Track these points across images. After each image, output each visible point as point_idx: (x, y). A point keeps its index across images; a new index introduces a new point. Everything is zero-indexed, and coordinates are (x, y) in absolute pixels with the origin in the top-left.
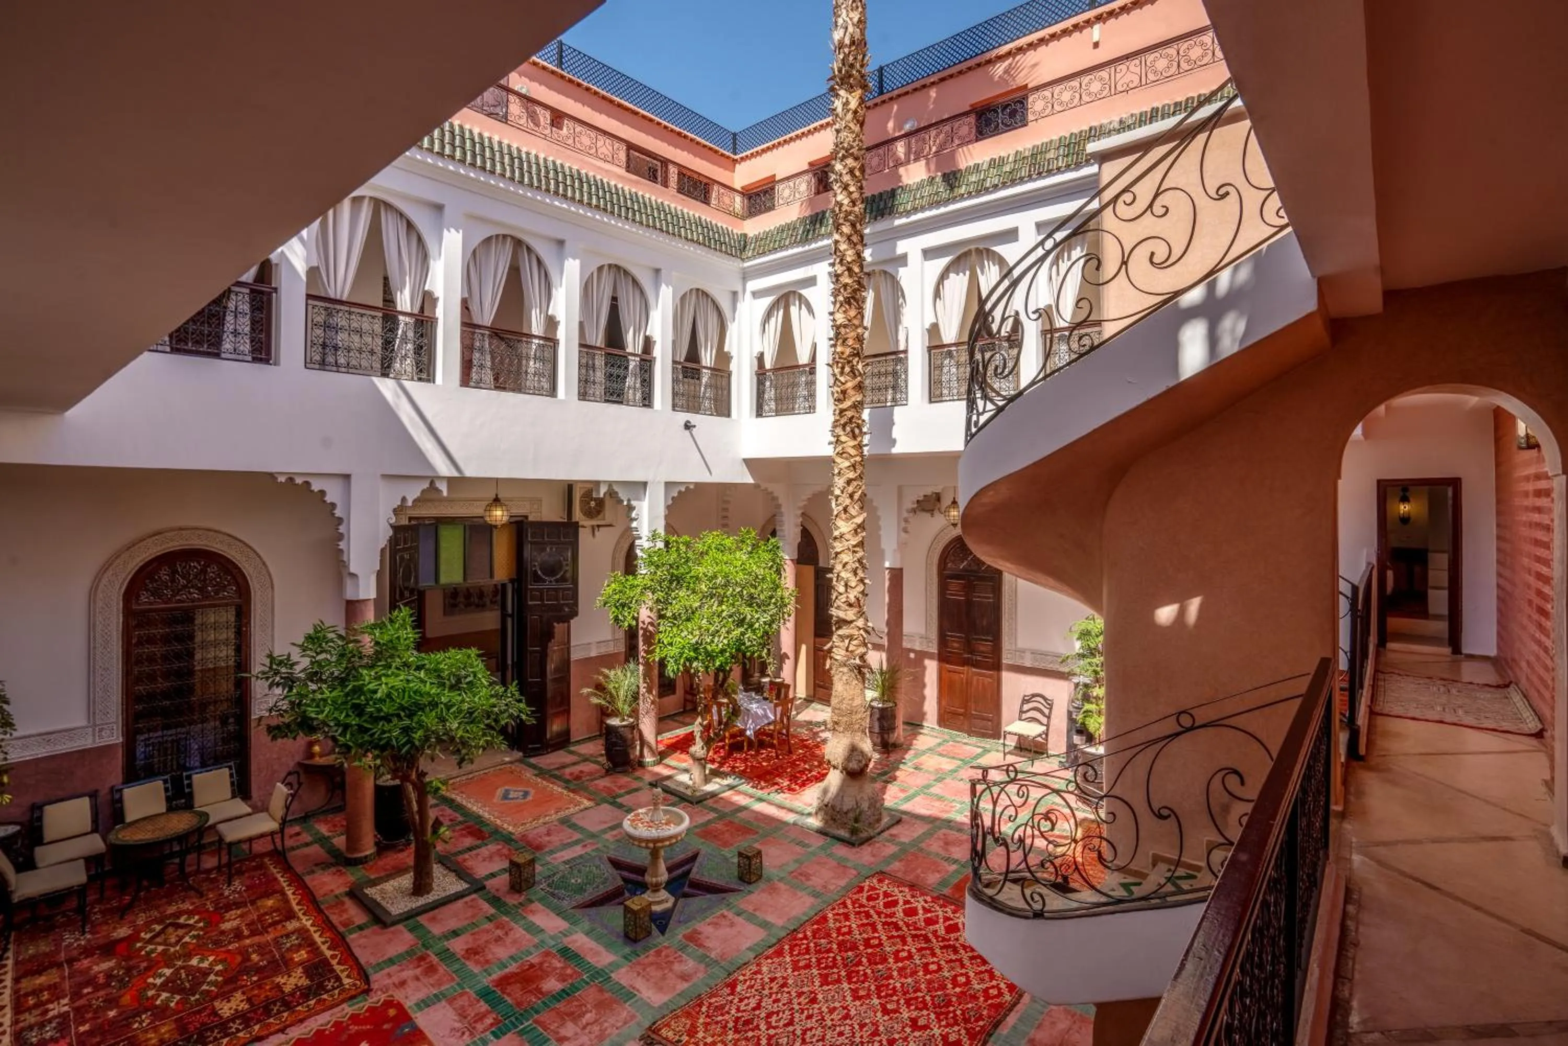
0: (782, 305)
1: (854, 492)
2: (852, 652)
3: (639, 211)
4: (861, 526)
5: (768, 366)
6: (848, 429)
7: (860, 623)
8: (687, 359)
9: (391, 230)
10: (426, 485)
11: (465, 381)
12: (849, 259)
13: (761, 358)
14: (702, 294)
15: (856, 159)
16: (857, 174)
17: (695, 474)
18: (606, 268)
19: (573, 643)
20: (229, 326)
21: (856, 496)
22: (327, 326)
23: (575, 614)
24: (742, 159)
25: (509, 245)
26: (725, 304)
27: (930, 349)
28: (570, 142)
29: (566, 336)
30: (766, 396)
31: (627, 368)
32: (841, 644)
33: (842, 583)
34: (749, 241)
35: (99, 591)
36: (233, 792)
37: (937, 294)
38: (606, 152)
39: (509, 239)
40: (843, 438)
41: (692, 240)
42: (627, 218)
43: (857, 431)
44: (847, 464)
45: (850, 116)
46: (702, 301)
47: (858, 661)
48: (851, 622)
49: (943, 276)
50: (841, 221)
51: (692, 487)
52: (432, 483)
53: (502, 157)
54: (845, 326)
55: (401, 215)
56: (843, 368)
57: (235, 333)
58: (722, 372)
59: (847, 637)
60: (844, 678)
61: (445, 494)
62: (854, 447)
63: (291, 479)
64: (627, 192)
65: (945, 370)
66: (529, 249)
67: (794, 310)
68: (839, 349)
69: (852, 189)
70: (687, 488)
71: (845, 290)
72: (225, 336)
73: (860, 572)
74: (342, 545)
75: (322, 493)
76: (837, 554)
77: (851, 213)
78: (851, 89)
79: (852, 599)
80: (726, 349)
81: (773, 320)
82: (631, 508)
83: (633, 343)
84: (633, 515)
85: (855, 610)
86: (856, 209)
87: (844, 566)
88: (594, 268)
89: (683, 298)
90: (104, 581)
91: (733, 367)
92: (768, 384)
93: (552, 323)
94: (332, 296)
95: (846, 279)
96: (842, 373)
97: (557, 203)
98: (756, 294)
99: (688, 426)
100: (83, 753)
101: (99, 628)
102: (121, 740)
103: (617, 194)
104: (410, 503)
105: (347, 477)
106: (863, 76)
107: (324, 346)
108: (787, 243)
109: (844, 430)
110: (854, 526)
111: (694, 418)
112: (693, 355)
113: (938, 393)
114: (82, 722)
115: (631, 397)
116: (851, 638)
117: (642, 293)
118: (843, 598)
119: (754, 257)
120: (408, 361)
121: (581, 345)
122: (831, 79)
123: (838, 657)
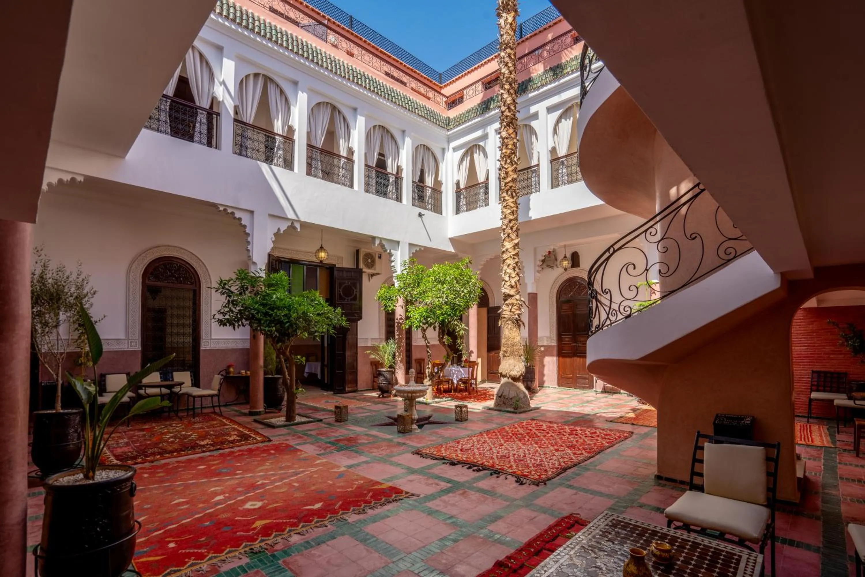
0: (469, 154)
1: (513, 226)
2: (513, 312)
3: (394, 97)
4: (517, 245)
5: (462, 186)
6: (509, 193)
7: (518, 297)
8: (419, 181)
9: (273, 93)
10: (289, 224)
11: (309, 174)
12: (509, 102)
13: (458, 184)
14: (427, 148)
15: (512, 49)
16: (513, 57)
17: (424, 242)
18: (377, 127)
19: (359, 337)
20: (197, 129)
21: (514, 229)
22: (242, 136)
23: (361, 318)
24: (445, 86)
25: (329, 109)
26: (438, 154)
27: (552, 161)
28: (359, 58)
29: (358, 159)
30: (461, 204)
31: (388, 180)
32: (507, 309)
33: (508, 275)
34: (451, 121)
35: (131, 272)
36: (192, 384)
37: (555, 132)
38: (378, 66)
39: (329, 105)
40: (507, 198)
41: (421, 116)
42: (388, 99)
43: (514, 194)
44: (509, 211)
45: (508, 26)
46: (427, 152)
47: (517, 316)
48: (512, 296)
49: (558, 121)
50: (504, 82)
51: (423, 249)
52: (292, 223)
53: (327, 60)
54: (507, 138)
55: (278, 86)
56: (506, 161)
57: (200, 133)
58: (437, 190)
59: (510, 304)
60: (509, 327)
61: (299, 230)
62: (512, 202)
63: (225, 210)
64: (388, 87)
65: (560, 171)
66: (339, 112)
67: (476, 156)
68: (504, 151)
69: (510, 65)
70: (420, 249)
71: (507, 119)
72: (195, 134)
73: (516, 269)
74: (249, 247)
75: (240, 219)
76: (504, 260)
77: (509, 78)
78: (508, 12)
79: (513, 284)
80: (439, 179)
81: (464, 163)
82: (391, 255)
83: (391, 168)
84: (392, 258)
85: (514, 290)
86: (512, 76)
87: (508, 266)
88: (371, 126)
89: (417, 148)
90: (134, 267)
91: (443, 189)
92: (462, 197)
93: (351, 151)
94: (245, 121)
95: (507, 113)
96: (506, 163)
97: (353, 86)
98: (455, 149)
99: (420, 215)
100: (123, 352)
101: (131, 290)
102: (140, 349)
103: (383, 87)
104: (282, 232)
105: (252, 212)
106: (515, 5)
107: (241, 146)
108: (472, 116)
109: (507, 194)
110: (513, 244)
111: (423, 211)
112: (422, 179)
113: (556, 184)
114: (122, 336)
115: (390, 196)
116: (513, 305)
117: (396, 143)
118: (508, 284)
119: (454, 128)
120: (281, 160)
121: (366, 165)
122: (498, 9)
123: (506, 316)
